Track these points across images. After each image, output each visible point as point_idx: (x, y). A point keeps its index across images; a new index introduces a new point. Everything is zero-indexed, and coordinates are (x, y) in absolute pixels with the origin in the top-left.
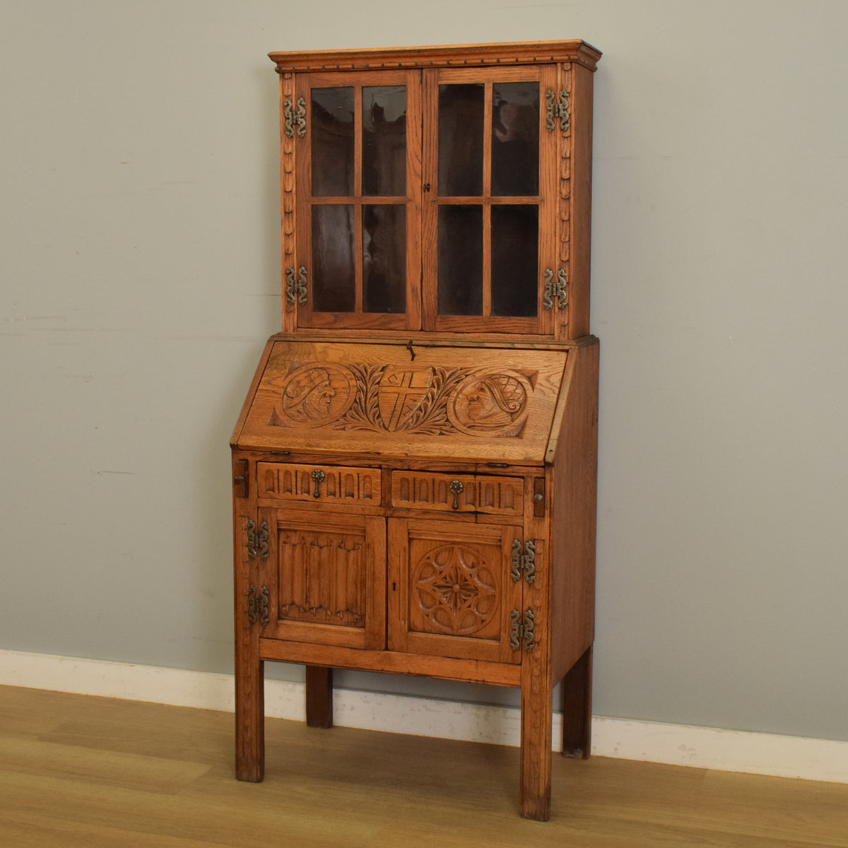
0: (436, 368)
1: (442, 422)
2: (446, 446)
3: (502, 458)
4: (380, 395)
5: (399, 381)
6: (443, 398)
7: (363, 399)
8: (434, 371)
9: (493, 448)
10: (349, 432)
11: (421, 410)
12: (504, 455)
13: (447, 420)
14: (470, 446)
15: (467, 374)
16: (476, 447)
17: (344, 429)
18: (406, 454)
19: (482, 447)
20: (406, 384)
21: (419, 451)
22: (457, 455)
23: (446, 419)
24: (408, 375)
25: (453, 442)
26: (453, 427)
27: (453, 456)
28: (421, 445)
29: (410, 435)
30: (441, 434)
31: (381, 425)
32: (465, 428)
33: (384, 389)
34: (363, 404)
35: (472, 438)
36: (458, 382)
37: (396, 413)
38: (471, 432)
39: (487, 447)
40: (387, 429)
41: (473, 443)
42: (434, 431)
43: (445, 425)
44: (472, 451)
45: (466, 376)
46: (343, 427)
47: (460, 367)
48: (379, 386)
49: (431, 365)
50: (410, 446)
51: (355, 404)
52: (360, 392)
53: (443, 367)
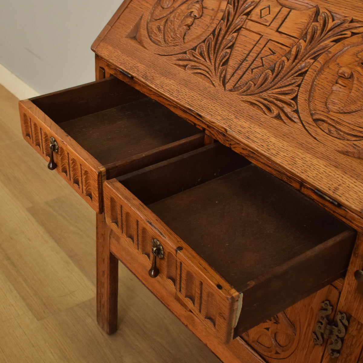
0: (321, 10)
1: (287, 98)
2: (273, 140)
3: (331, 193)
4: (243, 32)
5: (269, 18)
6: (308, 60)
7: (223, 32)
8: (317, 13)
9: (328, 170)
10: (187, 74)
11: (273, 71)
12: (336, 189)
13: (295, 99)
14: (300, 153)
15: (355, 31)
16: (308, 157)
17: (185, 66)
18: (226, 130)
19: (315, 161)
20: (275, 25)
21: (240, 132)
22: (278, 160)
23: (294, 95)
24: (285, 11)
25: (284, 136)
26: (297, 111)
27: (273, 158)
28: (246, 124)
29: (243, 104)
30: (278, 117)
31: (222, 76)
32: (311, 120)
33: (250, 23)
34: (220, 38)
35: (311, 140)
36: (337, 41)
37: (245, 65)
38: (314, 129)
39: (320, 165)
40: (224, 84)
41: (308, 149)
42: (273, 108)
43: (289, 105)
44: (300, 162)
45: (353, 34)
46: (185, 63)
47: (351, 18)
48: (247, 19)
49: (317, 5)
50: (235, 120)
51: (211, 36)
52: (224, 22)
53: (330, 12)
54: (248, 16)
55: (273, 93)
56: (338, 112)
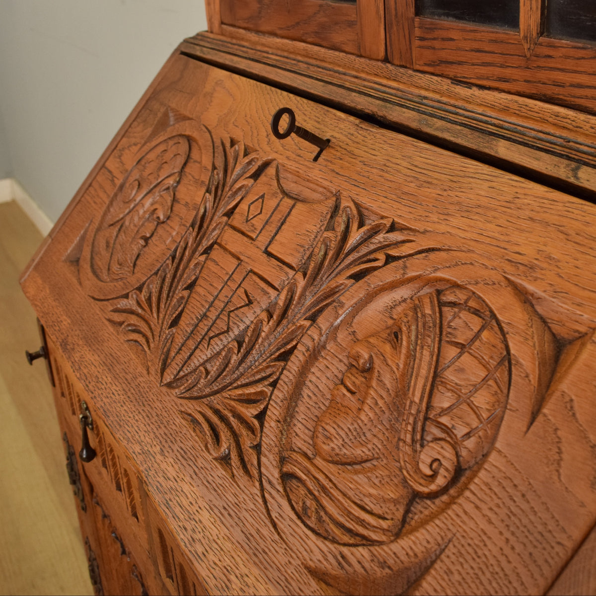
0: (344, 203)
1: (249, 413)
2: (205, 516)
4: (216, 253)
5: (261, 220)
6: (302, 321)
7: (188, 253)
8: (337, 210)
10: (118, 343)
14: (242, 561)
15: (394, 252)
16: (253, 574)
17: (119, 325)
20: (263, 240)
21: (159, 489)
23: (262, 407)
24: (286, 205)
25: (225, 511)
26: (258, 449)
29: (179, 420)
31: (165, 350)
32: (277, 474)
34: (182, 266)
36: (357, 277)
40: (164, 368)
42: (224, 435)
43: (251, 430)
46: (122, 317)
47: (391, 220)
48: (226, 224)
49: (339, 191)
50: (159, 457)
51: (169, 262)
52: (193, 230)
53: (358, 206)
54: (229, 218)
55: (231, 399)
56: (330, 459)
